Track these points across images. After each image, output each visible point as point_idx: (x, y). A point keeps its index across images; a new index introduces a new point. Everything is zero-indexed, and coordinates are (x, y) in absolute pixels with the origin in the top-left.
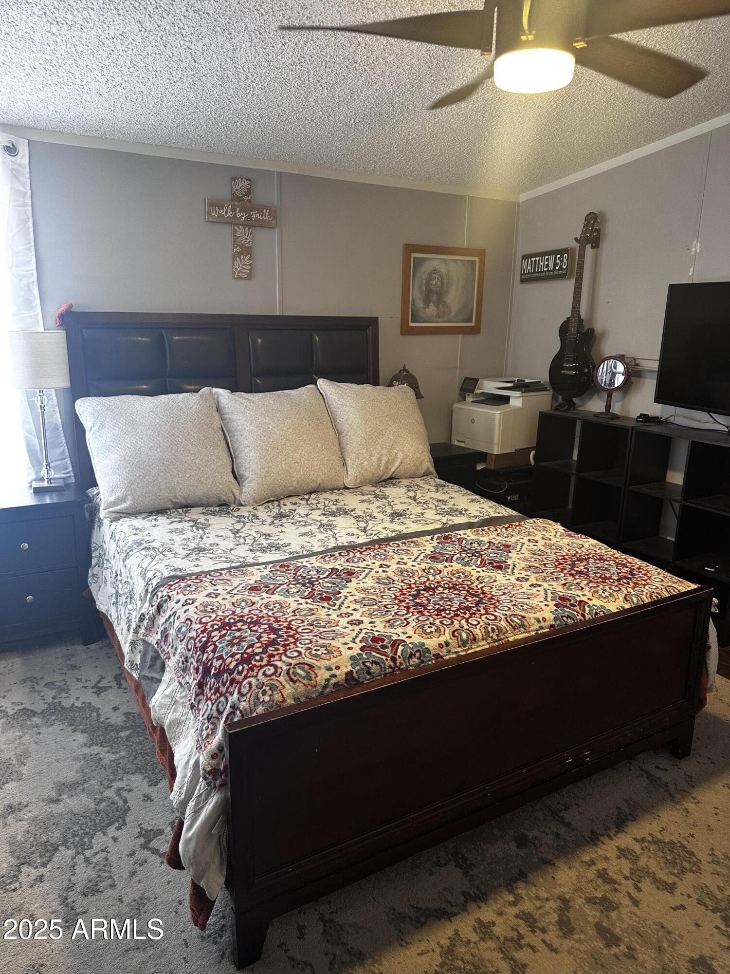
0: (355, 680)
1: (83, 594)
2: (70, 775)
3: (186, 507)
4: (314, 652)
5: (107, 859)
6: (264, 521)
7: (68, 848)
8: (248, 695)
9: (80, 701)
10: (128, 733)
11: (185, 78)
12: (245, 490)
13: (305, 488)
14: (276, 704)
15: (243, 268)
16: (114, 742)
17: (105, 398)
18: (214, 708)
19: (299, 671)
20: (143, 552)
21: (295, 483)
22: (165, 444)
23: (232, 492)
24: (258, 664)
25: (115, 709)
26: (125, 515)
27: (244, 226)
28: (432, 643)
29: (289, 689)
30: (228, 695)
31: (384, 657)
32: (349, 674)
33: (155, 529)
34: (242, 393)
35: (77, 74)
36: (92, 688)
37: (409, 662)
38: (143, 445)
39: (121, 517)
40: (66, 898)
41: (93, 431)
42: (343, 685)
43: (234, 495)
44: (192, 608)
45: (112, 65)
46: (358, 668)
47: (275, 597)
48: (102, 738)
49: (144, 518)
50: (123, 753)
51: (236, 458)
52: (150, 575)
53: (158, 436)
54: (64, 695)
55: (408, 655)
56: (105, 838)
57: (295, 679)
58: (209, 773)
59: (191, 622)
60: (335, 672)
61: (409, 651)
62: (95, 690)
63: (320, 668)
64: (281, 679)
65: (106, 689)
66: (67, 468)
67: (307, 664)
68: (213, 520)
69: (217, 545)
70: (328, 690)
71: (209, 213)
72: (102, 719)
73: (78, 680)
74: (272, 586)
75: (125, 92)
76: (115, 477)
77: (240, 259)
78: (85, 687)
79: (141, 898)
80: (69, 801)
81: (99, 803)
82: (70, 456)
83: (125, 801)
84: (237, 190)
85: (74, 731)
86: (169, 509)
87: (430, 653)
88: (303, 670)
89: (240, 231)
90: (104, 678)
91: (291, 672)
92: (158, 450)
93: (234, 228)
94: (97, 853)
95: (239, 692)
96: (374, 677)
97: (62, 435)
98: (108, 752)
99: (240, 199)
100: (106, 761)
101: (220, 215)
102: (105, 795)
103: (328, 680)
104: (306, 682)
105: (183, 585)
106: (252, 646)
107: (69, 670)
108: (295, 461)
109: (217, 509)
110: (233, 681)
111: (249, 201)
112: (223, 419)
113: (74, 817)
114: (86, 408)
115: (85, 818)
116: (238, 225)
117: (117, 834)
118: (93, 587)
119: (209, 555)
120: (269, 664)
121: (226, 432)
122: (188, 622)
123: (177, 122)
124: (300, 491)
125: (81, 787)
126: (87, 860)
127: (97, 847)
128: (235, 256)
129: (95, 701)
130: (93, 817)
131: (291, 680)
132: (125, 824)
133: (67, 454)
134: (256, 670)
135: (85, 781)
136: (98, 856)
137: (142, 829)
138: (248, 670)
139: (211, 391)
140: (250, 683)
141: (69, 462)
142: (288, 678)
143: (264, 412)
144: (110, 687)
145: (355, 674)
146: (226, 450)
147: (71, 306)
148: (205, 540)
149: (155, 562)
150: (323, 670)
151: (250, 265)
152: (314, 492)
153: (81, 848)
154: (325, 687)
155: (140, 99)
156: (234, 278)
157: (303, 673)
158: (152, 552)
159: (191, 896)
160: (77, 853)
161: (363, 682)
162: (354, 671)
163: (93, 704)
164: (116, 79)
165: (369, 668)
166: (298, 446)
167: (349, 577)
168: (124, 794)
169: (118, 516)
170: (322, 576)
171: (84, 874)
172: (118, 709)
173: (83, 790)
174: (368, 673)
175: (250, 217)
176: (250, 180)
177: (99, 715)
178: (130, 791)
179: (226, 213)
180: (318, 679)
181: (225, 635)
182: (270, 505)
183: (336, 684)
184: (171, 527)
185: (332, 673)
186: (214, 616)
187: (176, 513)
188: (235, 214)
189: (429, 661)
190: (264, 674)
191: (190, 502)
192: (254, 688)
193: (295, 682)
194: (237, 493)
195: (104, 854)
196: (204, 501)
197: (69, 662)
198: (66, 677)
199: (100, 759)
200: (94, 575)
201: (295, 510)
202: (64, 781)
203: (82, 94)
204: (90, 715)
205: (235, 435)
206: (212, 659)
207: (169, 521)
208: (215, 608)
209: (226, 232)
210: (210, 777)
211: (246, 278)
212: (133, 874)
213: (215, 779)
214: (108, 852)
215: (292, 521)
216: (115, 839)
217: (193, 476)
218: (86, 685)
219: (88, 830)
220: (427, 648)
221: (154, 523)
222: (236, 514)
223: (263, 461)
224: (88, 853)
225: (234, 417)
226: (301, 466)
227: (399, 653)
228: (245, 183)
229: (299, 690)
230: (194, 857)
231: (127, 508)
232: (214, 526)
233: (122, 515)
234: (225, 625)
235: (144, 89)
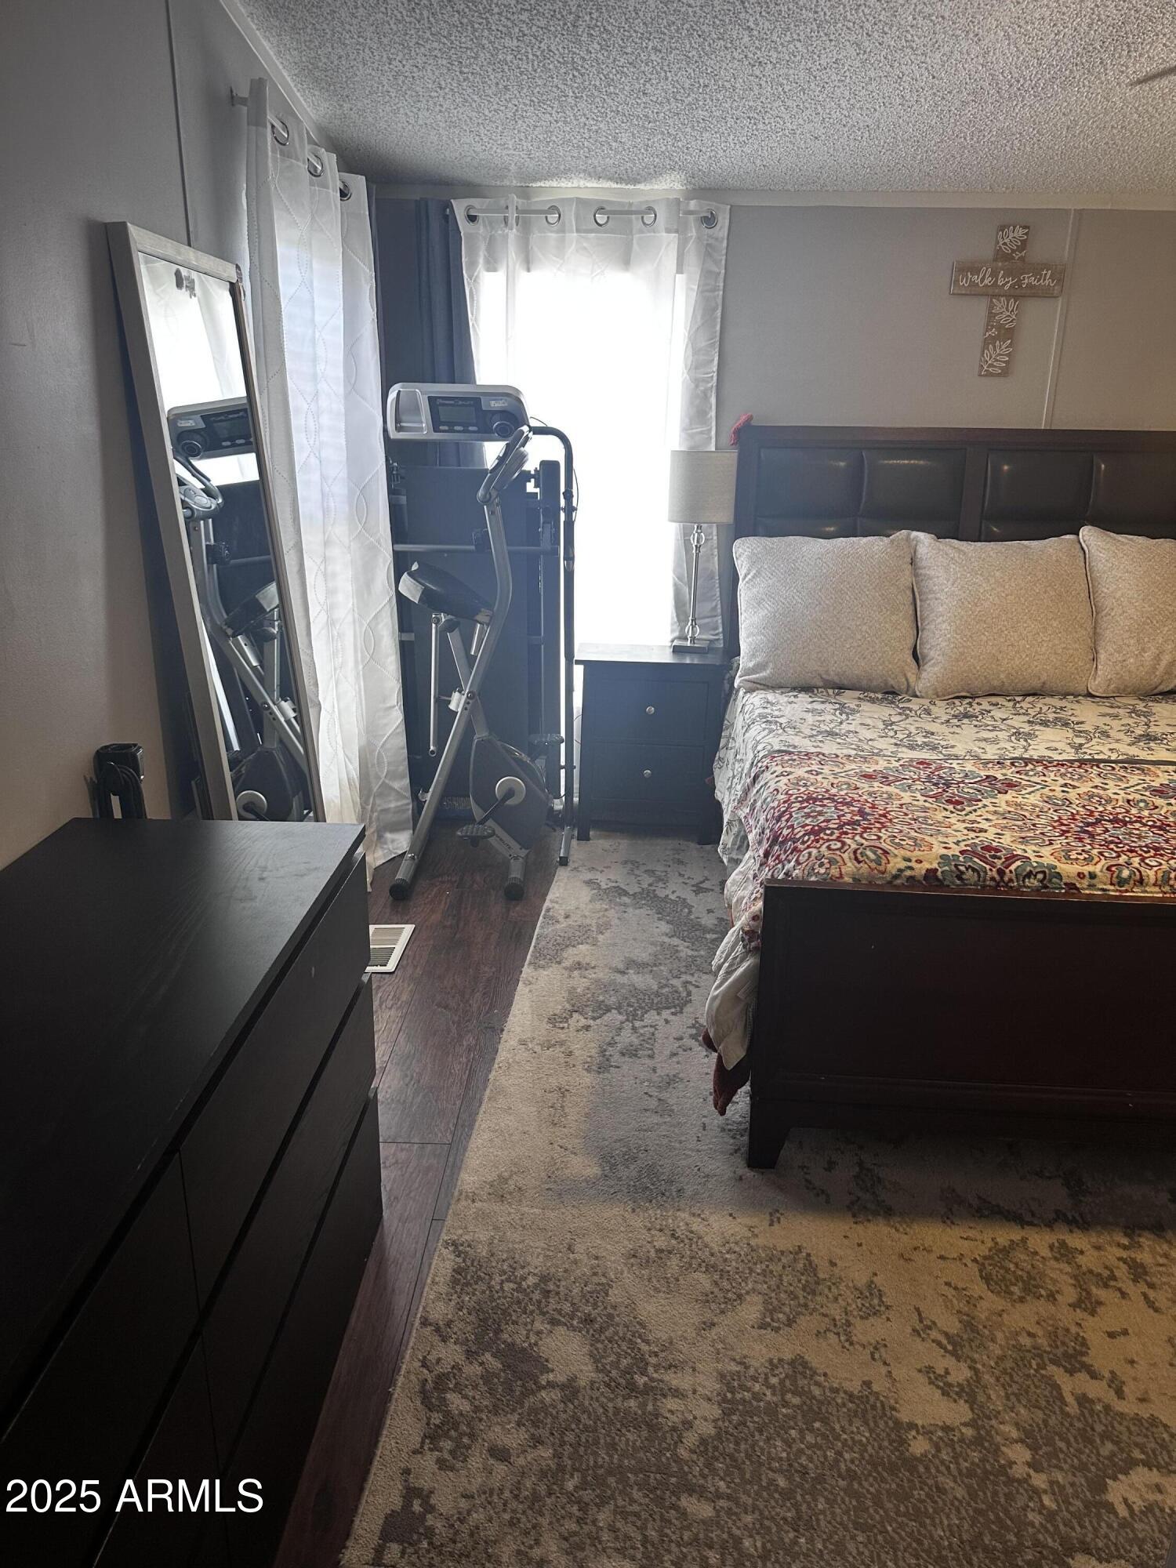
0: (937, 879)
1: (706, 780)
2: (643, 956)
3: (840, 687)
4: (897, 841)
5: (653, 1034)
6: (936, 718)
7: (620, 1013)
8: (804, 865)
9: (676, 895)
10: (715, 936)
11: (923, 100)
12: (924, 675)
13: (1019, 685)
14: (831, 879)
15: (997, 360)
16: (697, 940)
17: (769, 539)
18: (770, 873)
19: (869, 853)
20: (764, 726)
21: (1002, 676)
22: (827, 602)
23: (905, 675)
24: (826, 837)
25: (710, 911)
26: (762, 687)
27: (1008, 296)
28: (1069, 870)
29: (850, 867)
30: (786, 862)
31: (988, 867)
32: (931, 873)
33: (789, 705)
34: (953, 541)
35: (787, 117)
36: (693, 886)
37: (1024, 881)
38: (800, 601)
39: (758, 689)
40: (605, 1051)
41: (747, 579)
42: (919, 881)
43: (907, 680)
44: (784, 780)
45: (828, 100)
46: (947, 868)
47: (891, 789)
48: (686, 933)
49: (782, 693)
50: (702, 953)
51: (922, 631)
52: (760, 747)
53: (820, 590)
54: (661, 884)
55: (1025, 873)
56: (657, 1017)
57: (861, 859)
58: (746, 933)
59: (778, 791)
60: (913, 864)
61: (1028, 869)
62: (694, 888)
63: (896, 856)
64: (845, 856)
65: (707, 890)
66: (717, 628)
67: (881, 849)
68: (866, 706)
69: (856, 732)
70: (898, 882)
71: (957, 281)
72: (692, 917)
73: (680, 875)
74: (891, 778)
75: (847, 129)
76: (759, 638)
77: (995, 347)
78: (686, 884)
79: (674, 1076)
80: (635, 977)
81: (662, 987)
82: (722, 615)
83: (689, 994)
84: (1005, 244)
85: (659, 919)
86: (817, 688)
87: (1061, 879)
88: (875, 853)
89: (1000, 305)
90: (708, 880)
91: (859, 851)
92: (817, 609)
93: (991, 301)
94: (645, 1027)
95: (797, 861)
96: (967, 885)
97: (717, 585)
98: (688, 947)
99: (1007, 257)
100: (682, 955)
101: (973, 284)
102: (671, 982)
103: (900, 870)
104: (873, 865)
105: (786, 758)
106: (828, 821)
107: (674, 863)
108: (1008, 643)
109: (880, 696)
110: (795, 849)
111: (1022, 259)
112: (916, 575)
113: (634, 990)
114: (744, 551)
115: (645, 995)
116: (997, 296)
117: (671, 1018)
118: (716, 772)
119: (838, 740)
120: (838, 839)
121: (917, 594)
122: (775, 792)
123: (919, 157)
124: (1010, 689)
125: (650, 968)
126: (634, 1029)
127: (647, 1021)
128: (987, 342)
129: (691, 898)
130: (652, 997)
131: (856, 859)
132: (681, 1012)
133: (719, 611)
134: (821, 842)
135: (655, 965)
136: (646, 1029)
137: (697, 1022)
138: (813, 841)
139: (908, 538)
140: (810, 854)
141: (720, 621)
142: (853, 856)
143: (977, 568)
144: (712, 890)
145: (939, 873)
146: (913, 618)
147: (750, 418)
148: (844, 726)
149: (771, 735)
150: (899, 859)
151: (1009, 355)
152: (1034, 695)
153: (633, 1017)
154: (896, 877)
155: (866, 135)
156: (980, 375)
157: (872, 856)
158: (774, 727)
159: (715, 1071)
160: (627, 1020)
161: (948, 886)
162: (940, 870)
163: (688, 901)
164: (834, 116)
165: (962, 873)
166: (1018, 622)
167: (1006, 789)
168: (691, 988)
169: (754, 687)
170: (967, 781)
171: (627, 1037)
172: (713, 912)
173: (651, 971)
174: (959, 877)
175: (1019, 283)
176: (1028, 227)
177: (690, 912)
178: (697, 987)
179: (982, 280)
180: (888, 865)
181: (805, 808)
182: (957, 702)
183: (911, 878)
184: (809, 706)
185: (909, 864)
186: (803, 789)
187: (825, 693)
188: (996, 281)
189: (1057, 889)
190: (829, 848)
191: (846, 682)
192: (813, 858)
193: (859, 862)
194: (912, 679)
195: (652, 1030)
196: (864, 683)
197: (677, 856)
198: (669, 869)
199: (677, 951)
200: (719, 758)
201: (989, 712)
202: (635, 958)
203: (794, 141)
204: (681, 910)
205: (927, 599)
206: (783, 828)
207: (811, 700)
208: (809, 783)
209: (979, 308)
210: (747, 938)
211: (999, 375)
212: (674, 1054)
213: (750, 941)
214: (656, 1029)
215: (977, 723)
216: (667, 1021)
217: (854, 647)
218: (688, 881)
219: (643, 1005)
220: (1058, 873)
221: (792, 699)
222: (901, 705)
223: (958, 637)
224: (637, 1024)
225: (932, 573)
226: (1018, 652)
227: (1013, 867)
228: (1020, 232)
229: (861, 872)
230: (716, 1017)
231: (766, 678)
232: (864, 714)
233: (758, 686)
234: (811, 799)
235: (870, 122)
